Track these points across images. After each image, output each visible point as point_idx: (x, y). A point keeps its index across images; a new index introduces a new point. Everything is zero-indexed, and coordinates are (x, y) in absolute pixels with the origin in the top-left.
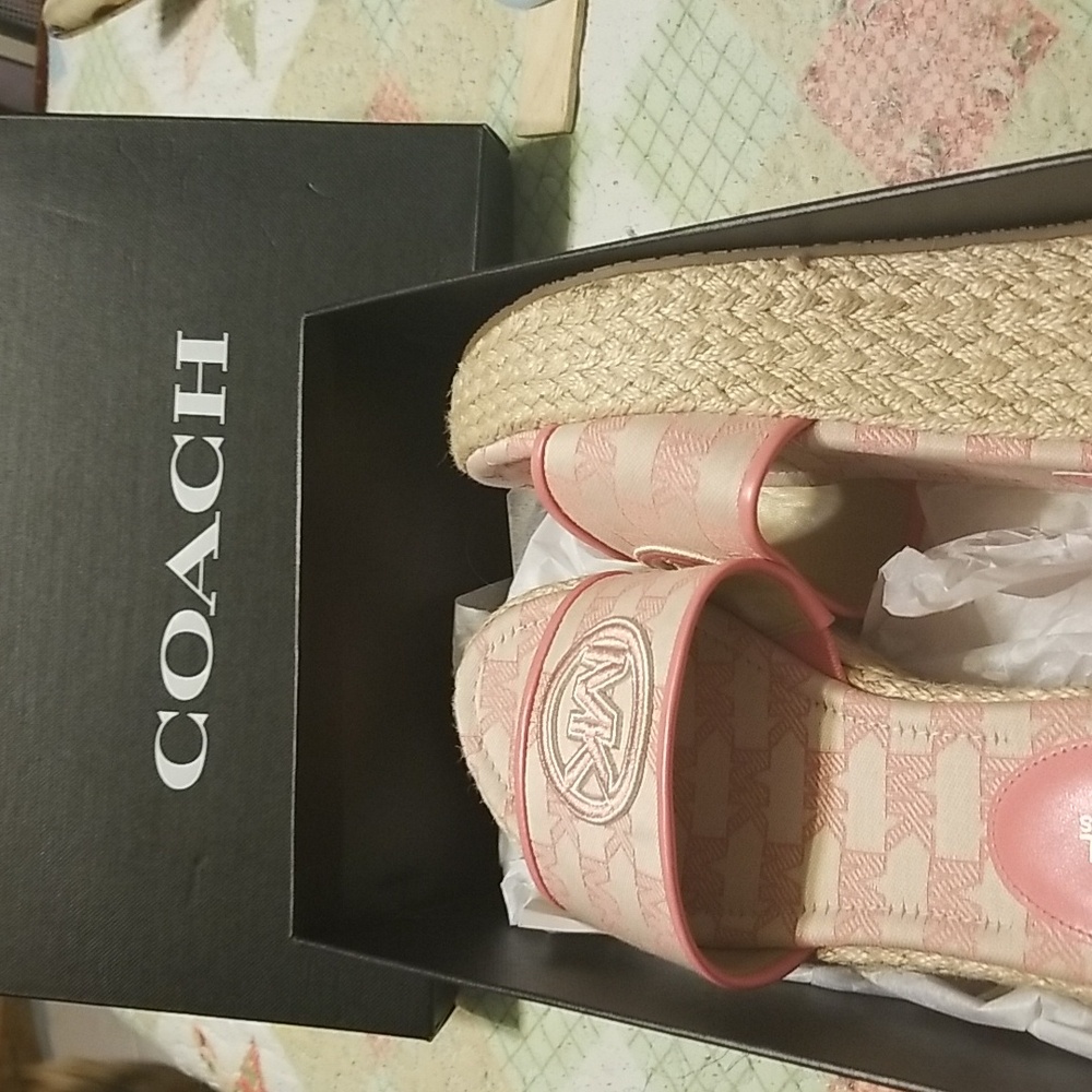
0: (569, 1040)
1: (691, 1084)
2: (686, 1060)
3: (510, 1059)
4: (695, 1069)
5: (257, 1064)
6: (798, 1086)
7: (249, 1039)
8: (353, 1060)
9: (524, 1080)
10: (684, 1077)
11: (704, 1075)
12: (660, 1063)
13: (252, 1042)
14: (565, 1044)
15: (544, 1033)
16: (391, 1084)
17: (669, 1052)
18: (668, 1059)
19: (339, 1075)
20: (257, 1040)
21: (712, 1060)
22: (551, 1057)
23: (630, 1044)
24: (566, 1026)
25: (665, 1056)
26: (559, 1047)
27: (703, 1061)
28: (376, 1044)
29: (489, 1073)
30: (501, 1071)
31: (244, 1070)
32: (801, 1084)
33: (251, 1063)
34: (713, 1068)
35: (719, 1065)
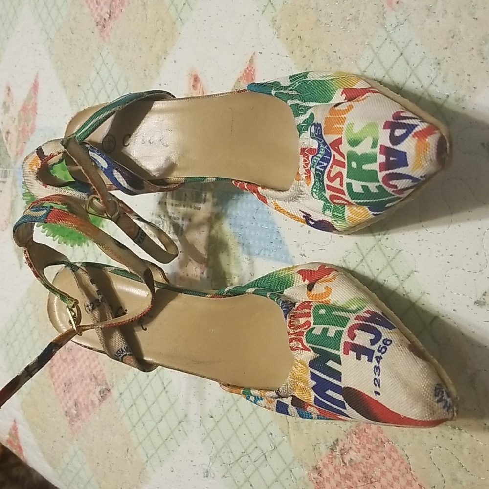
0: (172, 436)
3: (140, 443)
5: (16, 433)
7: (13, 420)
8: (62, 435)
9: (147, 455)
11: (241, 462)
13: (15, 421)
14: (169, 439)
15: (159, 432)
16: (80, 449)
17: (223, 447)
18: (223, 451)
19: (55, 442)
20: (17, 421)
21: (245, 454)
22: (162, 444)
24: (170, 429)
25: (221, 450)
26: (166, 439)
27: (240, 454)
28: (74, 429)
29: (129, 449)
30: (135, 449)
31: (10, 434)
32: (293, 471)
33: (13, 432)
34: (246, 458)
35: (249, 457)
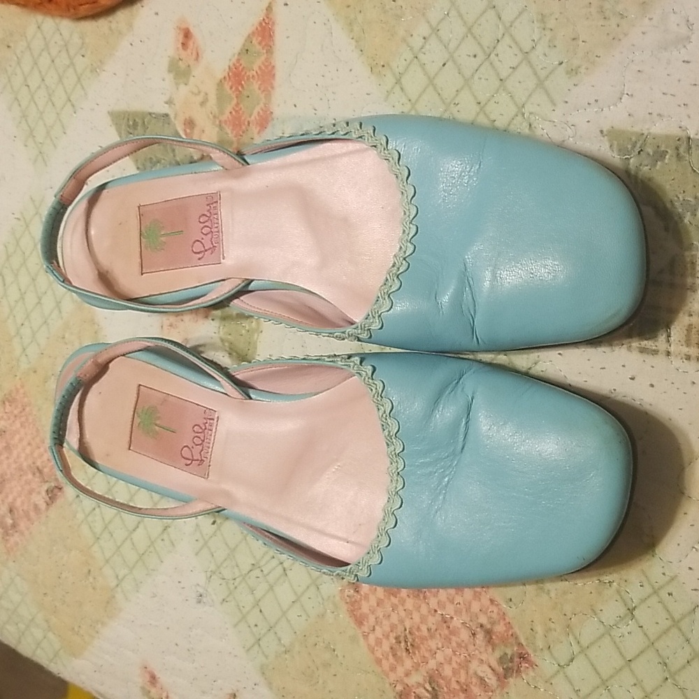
0: (152, 549)
1: (240, 583)
2: (237, 566)
3: (107, 561)
4: (244, 572)
6: (318, 588)
9: (117, 576)
10: (235, 579)
11: (250, 578)
12: (219, 567)
14: (148, 552)
15: (133, 544)
16: (18, 575)
17: (225, 560)
18: (224, 565)
21: (256, 567)
22: (137, 561)
23: (197, 554)
24: (150, 539)
25: (222, 563)
26: (143, 554)
27: (249, 567)
28: (9, 545)
29: (92, 570)
30: (100, 569)
32: (320, 587)
34: (257, 572)
35: (262, 571)
